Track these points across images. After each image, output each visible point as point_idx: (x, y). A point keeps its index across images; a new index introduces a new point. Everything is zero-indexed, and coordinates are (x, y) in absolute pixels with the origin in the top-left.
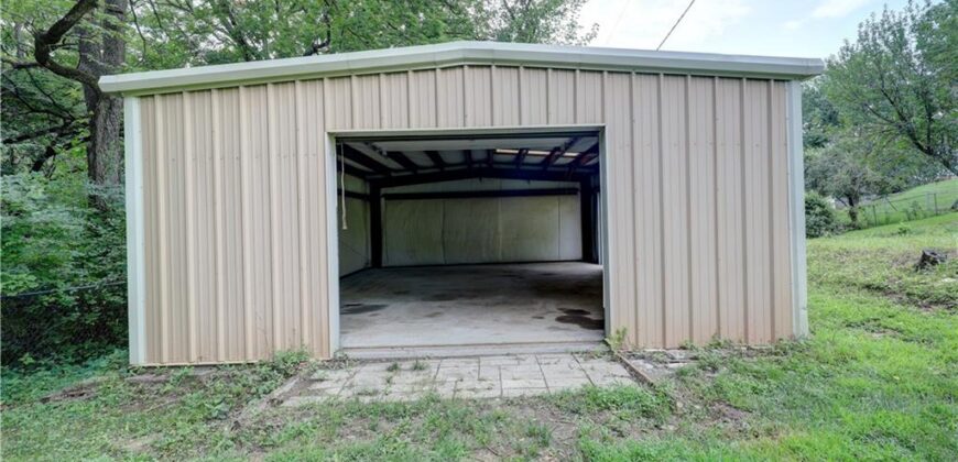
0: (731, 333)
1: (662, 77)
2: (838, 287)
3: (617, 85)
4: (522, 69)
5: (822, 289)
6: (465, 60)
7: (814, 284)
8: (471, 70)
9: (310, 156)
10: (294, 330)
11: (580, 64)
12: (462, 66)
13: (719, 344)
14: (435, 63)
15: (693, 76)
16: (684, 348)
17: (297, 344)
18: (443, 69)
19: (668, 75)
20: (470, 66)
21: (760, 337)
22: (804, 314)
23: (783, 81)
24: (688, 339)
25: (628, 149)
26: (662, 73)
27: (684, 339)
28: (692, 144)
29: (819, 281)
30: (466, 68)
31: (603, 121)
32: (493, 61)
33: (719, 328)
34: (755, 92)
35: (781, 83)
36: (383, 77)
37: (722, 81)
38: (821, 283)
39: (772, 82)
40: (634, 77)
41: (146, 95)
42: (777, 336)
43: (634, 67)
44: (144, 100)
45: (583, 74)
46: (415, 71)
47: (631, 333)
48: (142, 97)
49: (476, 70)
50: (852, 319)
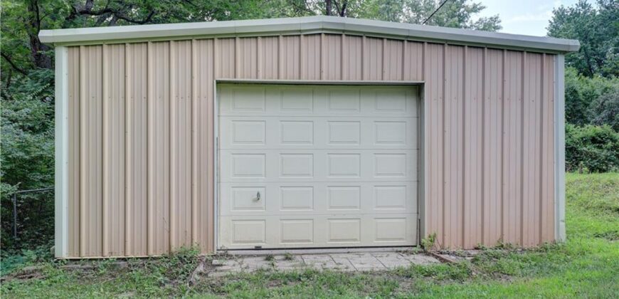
0: (511, 238)
1: (466, 48)
2: (598, 211)
3: (434, 53)
4: (364, 38)
5: (588, 212)
6: (323, 29)
7: (582, 208)
8: (327, 37)
9: (202, 97)
10: (186, 232)
11: (408, 37)
12: (320, 34)
13: (502, 246)
14: (300, 31)
15: (488, 48)
16: (476, 249)
17: (188, 242)
18: (305, 35)
19: (471, 47)
20: (326, 34)
21: (531, 241)
22: (562, 225)
23: (552, 55)
24: (480, 242)
25: (441, 101)
26: (467, 45)
27: (478, 242)
28: (486, 98)
29: (586, 207)
30: (323, 36)
31: (423, 80)
32: (344, 31)
33: (502, 235)
34: (532, 62)
35: (551, 56)
36: (260, 39)
37: (509, 53)
38: (587, 208)
39: (545, 55)
40: (446, 47)
41: (73, 46)
42: (544, 241)
43: (447, 41)
44: (71, 49)
45: (409, 43)
46: (284, 36)
47: (439, 237)
48: (69, 47)
49: (330, 37)
50: (601, 232)
